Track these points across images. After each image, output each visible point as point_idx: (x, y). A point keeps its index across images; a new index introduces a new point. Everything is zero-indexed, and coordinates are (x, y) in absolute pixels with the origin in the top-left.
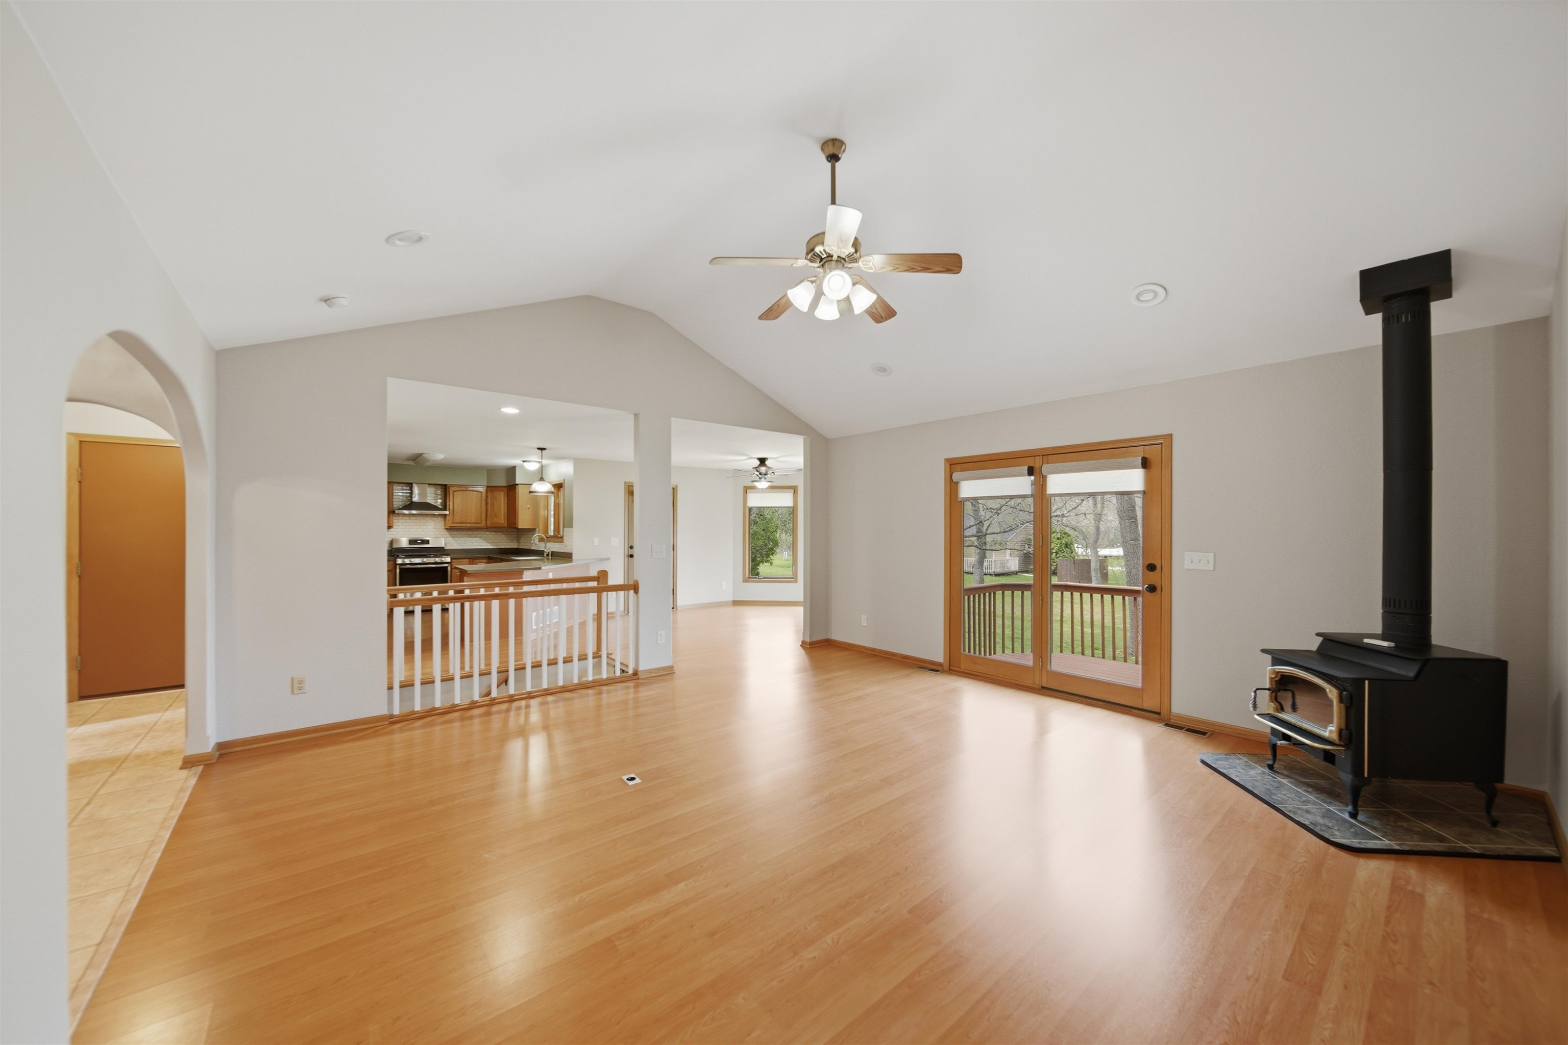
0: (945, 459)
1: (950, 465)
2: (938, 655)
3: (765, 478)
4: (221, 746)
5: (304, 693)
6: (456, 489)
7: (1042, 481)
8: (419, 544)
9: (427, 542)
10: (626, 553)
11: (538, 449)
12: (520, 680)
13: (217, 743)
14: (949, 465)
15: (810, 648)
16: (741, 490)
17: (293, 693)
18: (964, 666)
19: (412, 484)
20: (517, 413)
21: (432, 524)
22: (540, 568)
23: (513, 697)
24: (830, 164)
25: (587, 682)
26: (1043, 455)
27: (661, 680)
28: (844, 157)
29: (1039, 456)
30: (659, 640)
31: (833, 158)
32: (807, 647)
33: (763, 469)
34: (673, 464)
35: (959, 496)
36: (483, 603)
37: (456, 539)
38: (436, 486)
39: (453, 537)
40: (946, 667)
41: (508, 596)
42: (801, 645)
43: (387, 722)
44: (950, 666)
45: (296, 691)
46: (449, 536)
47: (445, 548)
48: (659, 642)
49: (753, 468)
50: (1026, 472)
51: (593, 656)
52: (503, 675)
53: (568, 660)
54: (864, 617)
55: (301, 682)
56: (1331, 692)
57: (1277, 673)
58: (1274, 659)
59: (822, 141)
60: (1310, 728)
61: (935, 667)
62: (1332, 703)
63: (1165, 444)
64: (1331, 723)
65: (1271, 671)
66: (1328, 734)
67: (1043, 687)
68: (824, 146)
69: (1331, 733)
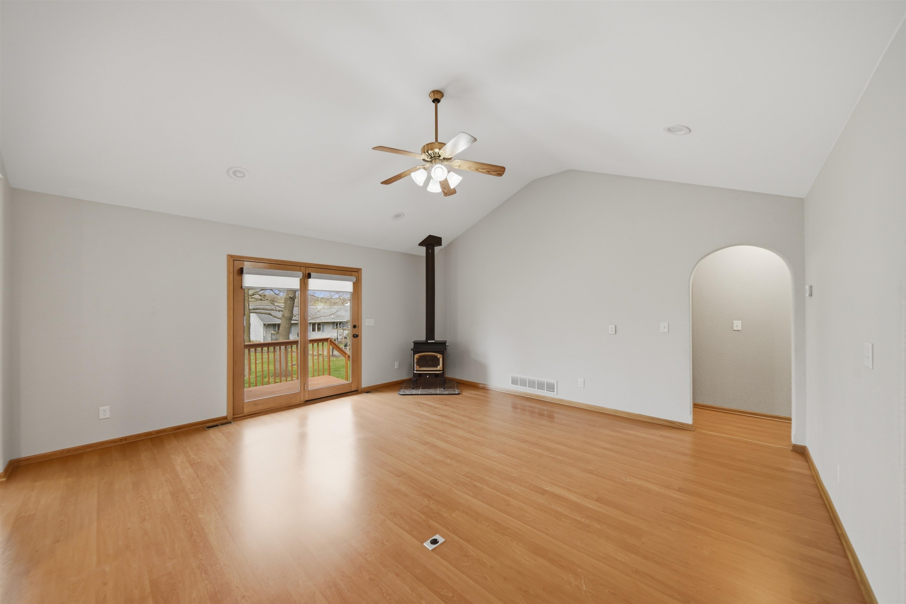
24: (434, 104)
26: (305, 267)
28: (442, 101)
31: (436, 101)
40: (231, 418)
54: (104, 408)
56: (439, 356)
57: (419, 356)
58: (415, 352)
59: (434, 92)
60: (432, 369)
61: (219, 422)
62: (439, 359)
63: (359, 272)
64: (439, 365)
65: (416, 356)
66: (439, 368)
67: (306, 401)
68: (434, 94)
69: (440, 368)
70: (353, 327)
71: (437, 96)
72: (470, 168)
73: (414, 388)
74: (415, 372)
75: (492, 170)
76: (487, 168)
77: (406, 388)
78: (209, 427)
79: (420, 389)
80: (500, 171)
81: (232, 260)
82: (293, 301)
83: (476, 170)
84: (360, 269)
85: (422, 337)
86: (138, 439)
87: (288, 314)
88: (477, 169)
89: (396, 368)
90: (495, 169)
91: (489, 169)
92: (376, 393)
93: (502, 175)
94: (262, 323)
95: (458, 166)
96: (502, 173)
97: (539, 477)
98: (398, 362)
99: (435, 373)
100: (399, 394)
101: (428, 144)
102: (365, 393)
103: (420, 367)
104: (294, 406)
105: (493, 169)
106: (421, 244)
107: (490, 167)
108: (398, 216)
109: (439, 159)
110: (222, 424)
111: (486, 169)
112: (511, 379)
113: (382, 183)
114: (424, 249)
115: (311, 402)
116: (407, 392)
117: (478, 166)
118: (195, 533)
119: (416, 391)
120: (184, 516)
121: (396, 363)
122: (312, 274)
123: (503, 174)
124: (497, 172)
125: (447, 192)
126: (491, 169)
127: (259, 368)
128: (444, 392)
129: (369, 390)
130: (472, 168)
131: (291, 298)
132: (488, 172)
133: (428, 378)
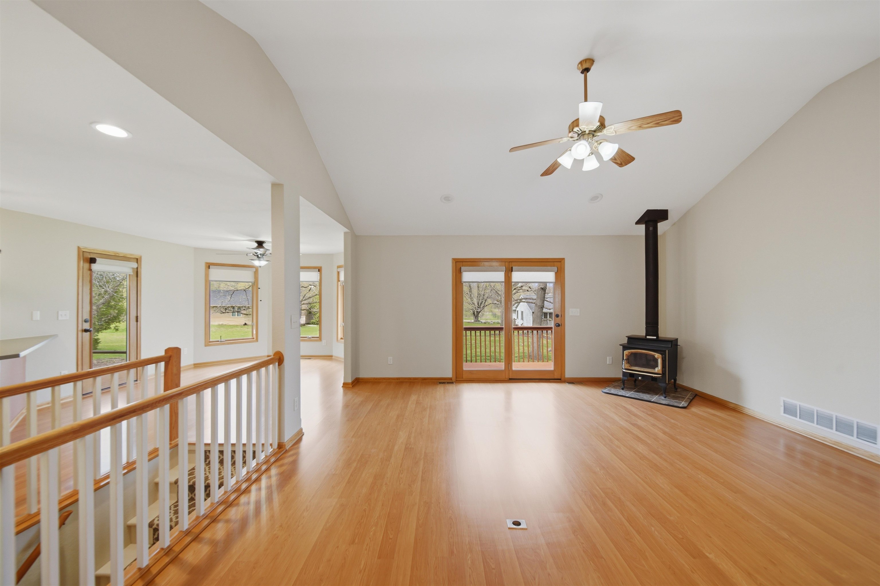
1: (456, 262)
2: (449, 373)
15: (352, 386)
16: (203, 267)
18: (465, 376)
26: (509, 262)
29: (507, 262)
33: (260, 251)
40: (454, 380)
42: (343, 386)
44: (456, 378)
54: (390, 357)
56: (657, 355)
57: (629, 352)
58: (625, 348)
59: (581, 63)
60: (647, 371)
61: (447, 381)
62: (658, 359)
63: (562, 262)
64: (658, 367)
65: (626, 352)
66: (656, 371)
67: (510, 379)
68: (582, 65)
69: (658, 370)
70: (555, 316)
71: (585, 66)
72: (629, 129)
73: (624, 389)
74: (624, 370)
75: (661, 119)
76: (654, 120)
77: (615, 387)
78: (440, 383)
79: (631, 391)
80: (674, 117)
81: (454, 262)
82: (544, 291)
83: (638, 128)
84: (564, 259)
85: (640, 331)
86: (405, 381)
87: (540, 303)
88: (640, 127)
89: (608, 363)
90: (666, 118)
91: (656, 121)
92: (579, 386)
93: (679, 120)
94: (531, 311)
95: (614, 131)
96: (679, 117)
97: (710, 537)
98: (611, 357)
99: (652, 376)
100: (602, 391)
101: (574, 122)
102: (568, 383)
103: (631, 366)
104: (501, 381)
106: (638, 222)
107: (658, 118)
108: (595, 198)
109: (585, 134)
110: (448, 383)
111: (652, 122)
112: (782, 404)
113: (543, 175)
114: (643, 227)
115: (517, 381)
116: (613, 391)
117: (639, 123)
118: (392, 440)
119: (624, 393)
120: (394, 429)
121: (608, 358)
122: (513, 267)
123: (681, 118)
124: (670, 119)
125: (621, 162)
126: (659, 120)
127: (521, 351)
128: (662, 401)
129: (573, 381)
130: (633, 128)
131: (542, 289)
132: (658, 124)
133: (640, 380)
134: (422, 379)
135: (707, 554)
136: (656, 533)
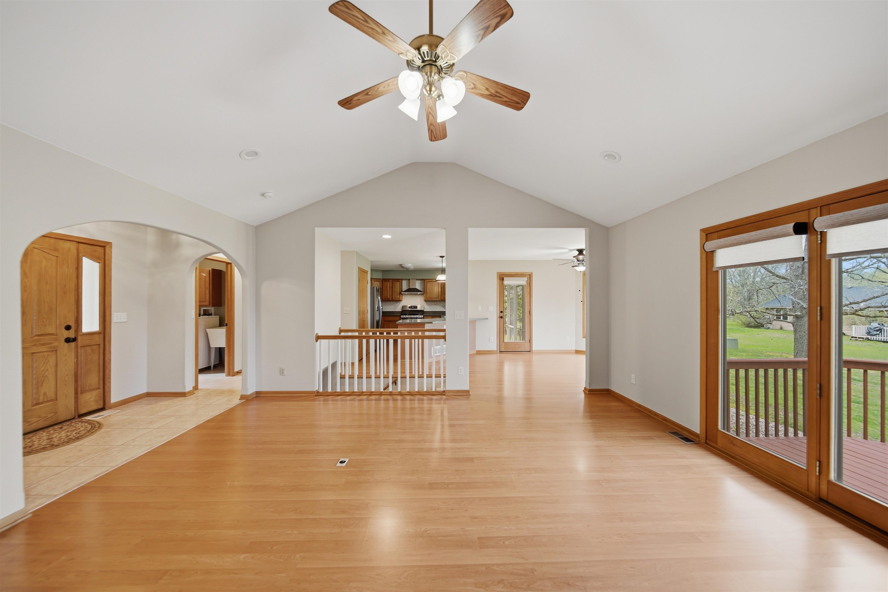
0: (700, 230)
1: (707, 235)
3: (583, 264)
4: (257, 393)
5: (284, 375)
6: (428, 281)
7: (819, 239)
8: (413, 308)
9: (416, 307)
10: (498, 316)
11: (441, 257)
12: (403, 384)
13: (256, 391)
14: (705, 235)
15: (589, 394)
17: (280, 374)
18: (721, 443)
19: (409, 279)
20: (390, 238)
21: (419, 299)
22: (432, 323)
23: (373, 393)
25: (414, 392)
27: (456, 398)
29: (816, 207)
30: (459, 372)
32: (587, 393)
33: (581, 257)
34: (469, 259)
35: (714, 266)
36: (357, 340)
37: (429, 306)
38: (420, 280)
39: (428, 305)
40: (702, 439)
41: (370, 337)
42: (583, 391)
43: (315, 395)
44: (706, 439)
45: (281, 373)
46: (426, 304)
47: (424, 310)
48: (459, 374)
49: (574, 257)
50: (791, 230)
51: (418, 376)
52: (395, 379)
53: (429, 376)
54: (633, 376)
55: (283, 370)
61: (692, 436)
67: (821, 500)
86: (645, 411)
104: (794, 490)
105: (354, 20)
134: (662, 417)
135: (246, 555)
136: (290, 532)
